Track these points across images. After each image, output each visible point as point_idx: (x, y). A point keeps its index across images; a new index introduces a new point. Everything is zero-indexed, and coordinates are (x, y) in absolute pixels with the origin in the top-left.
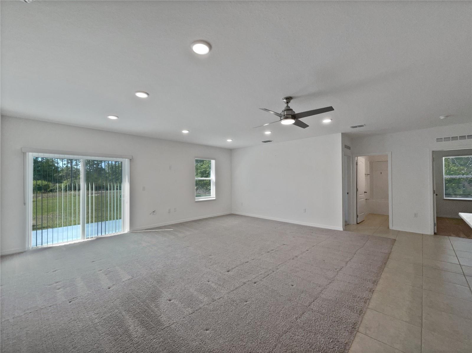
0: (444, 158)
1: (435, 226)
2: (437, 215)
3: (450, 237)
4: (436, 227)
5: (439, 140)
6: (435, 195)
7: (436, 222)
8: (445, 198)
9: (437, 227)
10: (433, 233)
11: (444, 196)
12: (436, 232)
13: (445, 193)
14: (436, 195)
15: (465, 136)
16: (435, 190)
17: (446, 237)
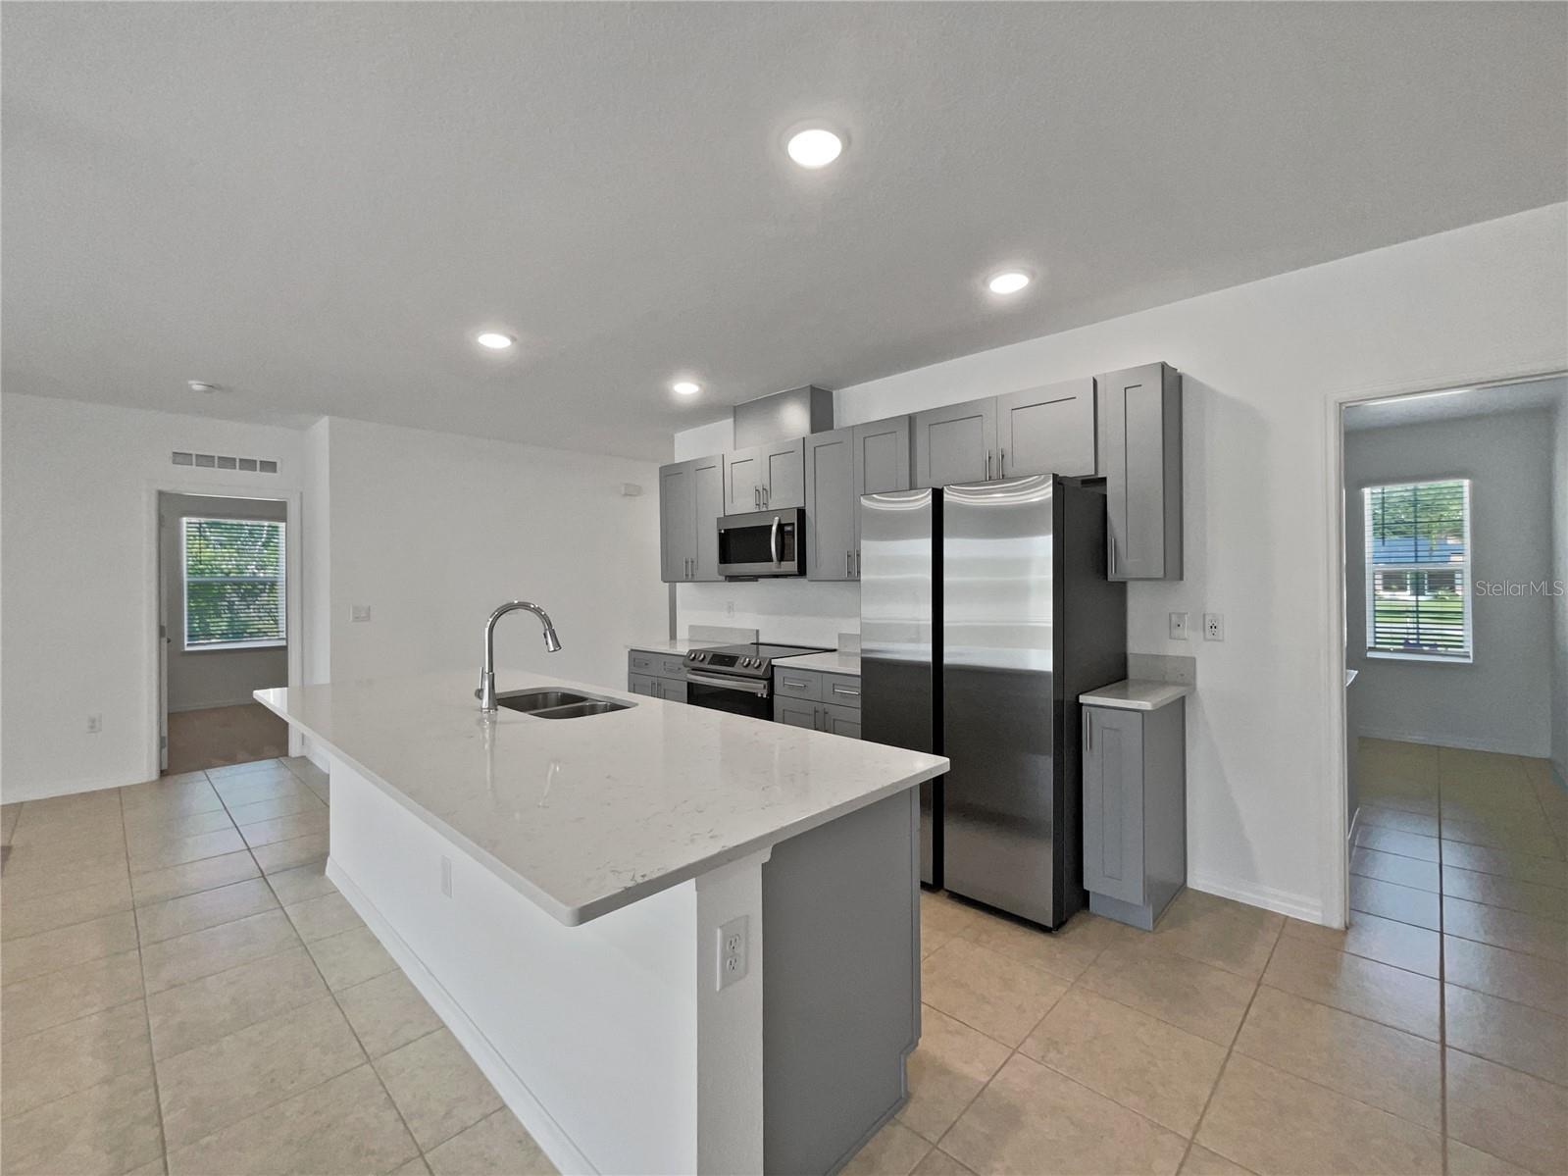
0: (185, 520)
1: (161, 747)
2: (168, 710)
3: (209, 772)
4: (165, 751)
5: (180, 458)
6: (165, 640)
7: (165, 733)
8: (187, 649)
9: (169, 751)
10: (154, 775)
11: (186, 643)
12: (165, 766)
13: (189, 632)
14: (169, 641)
15: (234, 459)
16: (165, 625)
17: (200, 774)
